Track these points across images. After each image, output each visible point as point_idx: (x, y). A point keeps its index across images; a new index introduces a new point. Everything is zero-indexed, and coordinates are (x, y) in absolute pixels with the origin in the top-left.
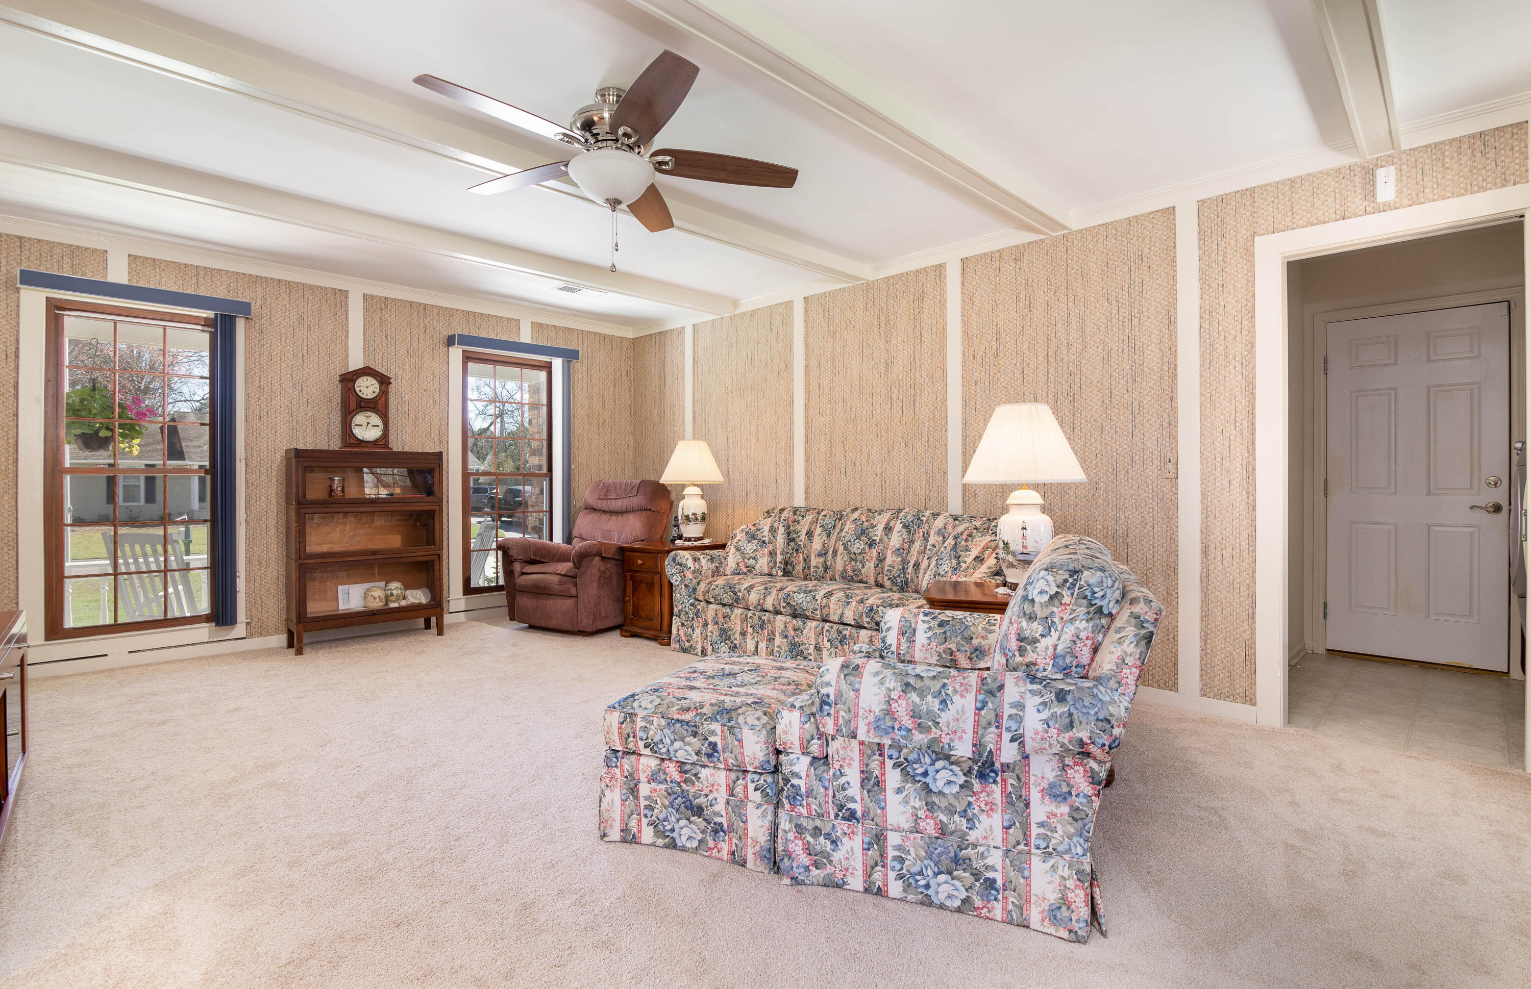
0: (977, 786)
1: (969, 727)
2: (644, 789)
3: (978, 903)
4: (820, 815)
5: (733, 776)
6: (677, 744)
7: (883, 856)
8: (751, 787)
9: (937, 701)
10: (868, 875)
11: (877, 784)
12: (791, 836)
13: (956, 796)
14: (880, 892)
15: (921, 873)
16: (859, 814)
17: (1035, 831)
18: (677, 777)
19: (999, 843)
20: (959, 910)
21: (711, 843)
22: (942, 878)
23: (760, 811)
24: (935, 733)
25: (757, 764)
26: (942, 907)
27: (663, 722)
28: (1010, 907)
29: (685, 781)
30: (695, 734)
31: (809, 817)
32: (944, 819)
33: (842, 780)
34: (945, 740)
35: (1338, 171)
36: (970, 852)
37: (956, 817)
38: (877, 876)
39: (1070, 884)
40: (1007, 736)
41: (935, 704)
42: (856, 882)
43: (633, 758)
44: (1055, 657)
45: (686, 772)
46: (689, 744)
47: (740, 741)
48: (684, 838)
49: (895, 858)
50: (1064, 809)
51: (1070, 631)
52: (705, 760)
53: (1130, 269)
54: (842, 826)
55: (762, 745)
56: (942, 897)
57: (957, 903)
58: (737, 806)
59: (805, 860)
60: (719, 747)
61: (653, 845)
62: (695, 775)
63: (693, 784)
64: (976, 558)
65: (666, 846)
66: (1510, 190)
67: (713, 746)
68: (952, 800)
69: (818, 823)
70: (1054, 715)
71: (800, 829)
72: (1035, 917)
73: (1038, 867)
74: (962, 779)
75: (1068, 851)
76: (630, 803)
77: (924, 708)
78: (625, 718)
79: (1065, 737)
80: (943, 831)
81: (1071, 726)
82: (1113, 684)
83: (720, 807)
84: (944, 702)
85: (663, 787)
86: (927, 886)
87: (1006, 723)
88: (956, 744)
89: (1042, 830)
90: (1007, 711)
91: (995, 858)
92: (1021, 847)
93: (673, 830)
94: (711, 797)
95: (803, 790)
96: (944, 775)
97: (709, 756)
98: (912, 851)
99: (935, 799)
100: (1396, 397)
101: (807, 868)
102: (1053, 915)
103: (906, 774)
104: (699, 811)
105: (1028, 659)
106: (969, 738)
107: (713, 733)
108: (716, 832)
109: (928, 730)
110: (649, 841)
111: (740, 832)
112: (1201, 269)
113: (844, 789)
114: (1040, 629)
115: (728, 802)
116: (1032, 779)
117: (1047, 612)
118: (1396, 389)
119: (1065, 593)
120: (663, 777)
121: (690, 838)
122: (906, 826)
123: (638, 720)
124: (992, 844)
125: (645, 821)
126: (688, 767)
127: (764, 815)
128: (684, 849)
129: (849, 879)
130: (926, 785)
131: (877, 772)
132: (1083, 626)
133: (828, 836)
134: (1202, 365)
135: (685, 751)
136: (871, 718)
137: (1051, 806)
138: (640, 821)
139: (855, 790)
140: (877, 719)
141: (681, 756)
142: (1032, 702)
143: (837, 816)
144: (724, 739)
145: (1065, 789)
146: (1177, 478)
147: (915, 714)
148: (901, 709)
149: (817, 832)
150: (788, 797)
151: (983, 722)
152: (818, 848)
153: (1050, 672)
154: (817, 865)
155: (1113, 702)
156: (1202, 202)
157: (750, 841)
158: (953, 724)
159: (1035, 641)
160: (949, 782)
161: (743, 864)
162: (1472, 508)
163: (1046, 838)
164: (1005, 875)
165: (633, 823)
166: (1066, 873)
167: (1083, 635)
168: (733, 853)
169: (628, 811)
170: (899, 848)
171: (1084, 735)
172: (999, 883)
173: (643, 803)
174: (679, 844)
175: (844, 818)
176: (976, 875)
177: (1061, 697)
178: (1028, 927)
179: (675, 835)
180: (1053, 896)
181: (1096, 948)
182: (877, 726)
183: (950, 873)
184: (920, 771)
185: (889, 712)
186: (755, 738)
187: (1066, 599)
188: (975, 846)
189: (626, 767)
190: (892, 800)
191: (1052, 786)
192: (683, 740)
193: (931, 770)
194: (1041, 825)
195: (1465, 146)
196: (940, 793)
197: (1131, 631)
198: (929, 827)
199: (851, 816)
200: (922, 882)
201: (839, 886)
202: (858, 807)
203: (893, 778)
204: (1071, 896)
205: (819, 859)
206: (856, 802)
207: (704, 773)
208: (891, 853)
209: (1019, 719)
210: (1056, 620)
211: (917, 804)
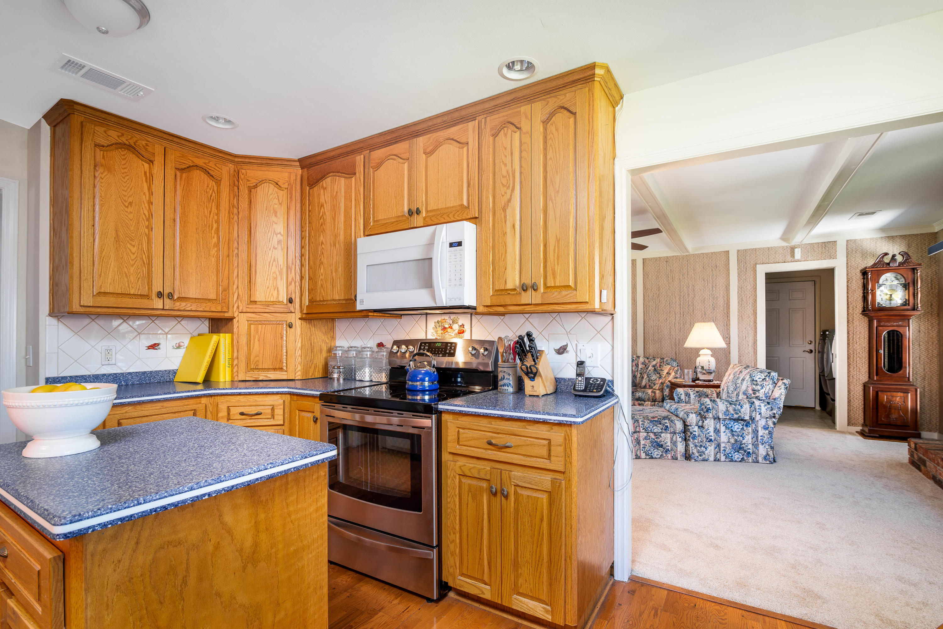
0: (745, 428)
1: (748, 412)
2: (642, 442)
3: (745, 458)
4: (701, 442)
5: (672, 435)
6: (654, 427)
7: (720, 450)
8: (678, 437)
9: (740, 407)
10: (715, 455)
11: (718, 431)
12: (693, 448)
13: (740, 432)
14: (719, 460)
15: (730, 453)
16: (713, 440)
17: (760, 438)
18: (653, 437)
19: (750, 442)
20: (740, 461)
21: (664, 455)
22: (736, 453)
23: (681, 443)
24: (740, 414)
25: (680, 430)
26: (736, 461)
27: (649, 421)
28: (754, 458)
29: (657, 438)
30: (660, 424)
31: (698, 442)
32: (736, 438)
33: (708, 431)
34: (742, 416)
35: (783, 247)
36: (743, 445)
37: (740, 437)
38: (718, 456)
39: (769, 450)
40: (758, 413)
41: (739, 407)
42: (712, 459)
43: (638, 433)
44: (765, 394)
45: (657, 435)
46: (659, 427)
47: (675, 424)
48: (655, 455)
49: (723, 450)
50: (767, 431)
51: (768, 387)
52: (664, 431)
53: (712, 270)
54: (708, 444)
55: (681, 425)
56: (736, 459)
57: (740, 459)
58: (674, 443)
59: (697, 454)
60: (669, 426)
61: (646, 458)
62: (660, 436)
63: (659, 438)
64: (667, 373)
65: (649, 458)
66: (831, 260)
67: (667, 426)
68: (739, 433)
69: (701, 444)
70: (768, 408)
71: (696, 446)
72: (760, 459)
73: (761, 447)
74: (741, 427)
75: (768, 442)
76: (637, 447)
77: (737, 408)
78: (635, 422)
79: (771, 413)
80: (736, 441)
81: (772, 410)
82: (779, 399)
83: (669, 444)
84: (741, 407)
85: (649, 441)
86: (732, 456)
87: (757, 410)
88: (745, 417)
89: (761, 438)
90: (757, 407)
91: (750, 446)
92: (756, 443)
93: (651, 453)
94: (665, 442)
95: (697, 435)
96: (737, 426)
97: (665, 430)
98: (728, 448)
99: (734, 433)
100: (779, 312)
101: (698, 457)
102: (765, 458)
103: (726, 427)
104: (661, 446)
105: (756, 395)
106: (748, 415)
107: (666, 423)
108: (666, 451)
109: (738, 414)
110: (644, 457)
111: (675, 450)
112: (738, 273)
113: (709, 433)
114: (760, 387)
115: (671, 442)
116: (759, 425)
117: (762, 383)
118: (779, 309)
119: (767, 378)
120: (649, 438)
121: (657, 455)
122: (726, 441)
123: (640, 422)
124: (749, 443)
125: (642, 452)
126: (657, 434)
127: (683, 444)
128: (656, 458)
129: (710, 458)
130: (732, 430)
131: (718, 428)
132: (771, 386)
133: (704, 447)
134: (738, 306)
135: (657, 429)
136: (723, 412)
137: (764, 431)
138: (640, 452)
139: (712, 433)
140: (725, 412)
141: (655, 431)
142: (762, 405)
143: (706, 441)
144: (670, 424)
145: (767, 427)
146: (730, 343)
147: (735, 410)
148: (731, 409)
149: (701, 446)
150: (692, 438)
151: (752, 410)
152: (701, 451)
153: (764, 398)
154: (700, 456)
155: (780, 404)
156: (738, 251)
157: (678, 452)
158: (744, 412)
159: (759, 390)
160: (738, 428)
161: (677, 459)
162: (804, 351)
163: (762, 439)
164: (753, 450)
165: (638, 453)
166: (768, 447)
167: (771, 388)
168: (673, 457)
169: (636, 449)
170: (724, 447)
171: (775, 412)
172: (751, 452)
173: (642, 446)
174: (654, 457)
175: (708, 442)
176: (745, 451)
177: (768, 403)
178: (758, 462)
179: (652, 455)
180: (764, 454)
181: (774, 464)
182: (725, 414)
183: (738, 452)
184: (730, 426)
185: (727, 410)
186: (679, 423)
187: (767, 380)
188: (744, 444)
189: (636, 436)
190: (722, 435)
191: (764, 426)
192: (656, 426)
193: (733, 425)
194: (761, 436)
195: (820, 245)
196: (736, 431)
197: (783, 387)
198: (732, 441)
199: (711, 440)
200: (730, 456)
201: (707, 460)
202: (713, 438)
203: (723, 429)
204: (769, 453)
205: (701, 453)
206: (712, 436)
207: (663, 435)
208: (722, 449)
209: (760, 409)
210: (764, 385)
211: (729, 435)
